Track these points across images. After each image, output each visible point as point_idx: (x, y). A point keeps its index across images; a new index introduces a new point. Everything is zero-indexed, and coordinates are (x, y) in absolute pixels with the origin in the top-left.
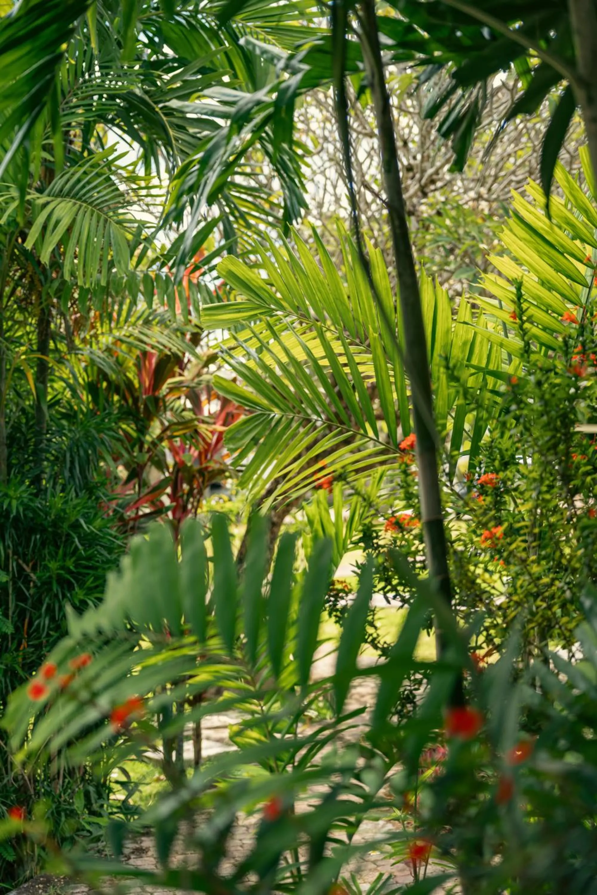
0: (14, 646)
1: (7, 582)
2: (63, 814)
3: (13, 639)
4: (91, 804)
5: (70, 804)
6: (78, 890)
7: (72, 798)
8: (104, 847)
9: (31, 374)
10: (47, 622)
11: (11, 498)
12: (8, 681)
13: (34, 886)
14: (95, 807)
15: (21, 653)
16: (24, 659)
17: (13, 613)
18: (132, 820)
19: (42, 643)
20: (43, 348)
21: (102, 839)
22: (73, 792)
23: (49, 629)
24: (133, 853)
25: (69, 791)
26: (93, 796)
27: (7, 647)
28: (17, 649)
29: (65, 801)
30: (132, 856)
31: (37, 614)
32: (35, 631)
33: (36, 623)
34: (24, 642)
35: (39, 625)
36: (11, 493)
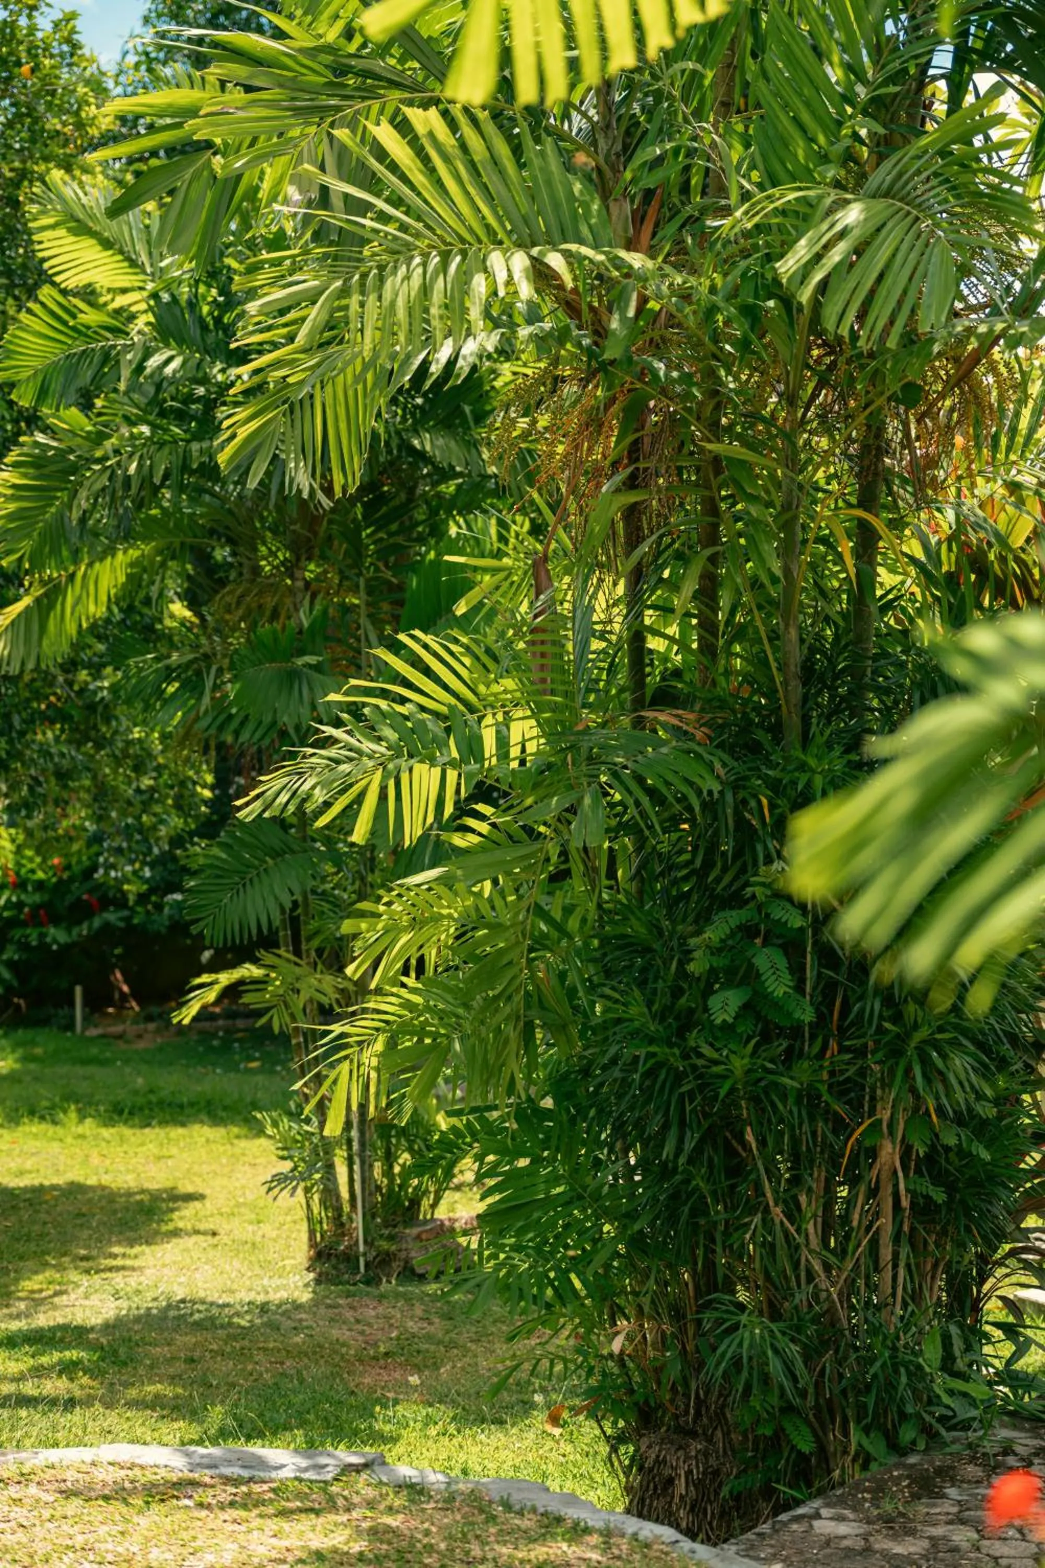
0: (816, 1048)
1: (801, 930)
2: (902, 1370)
3: (813, 1037)
4: (954, 1359)
5: (914, 1353)
6: (938, 1510)
7: (919, 1344)
8: (981, 1438)
9: (846, 547)
10: (877, 1006)
11: (813, 771)
12: (804, 1113)
13: (855, 1496)
14: (960, 1365)
15: (826, 1064)
16: (832, 1073)
17: (814, 989)
18: (1026, 1399)
19: (865, 1046)
20: (867, 500)
21: (975, 1425)
22: (921, 1332)
23: (881, 1017)
24: (1036, 1455)
25: (914, 1329)
26: (958, 1345)
27: (802, 1050)
28: (821, 1055)
29: (906, 1346)
30: (1036, 1461)
31: (859, 991)
32: (852, 1024)
33: (856, 1008)
34: (833, 1045)
35: (862, 1011)
36: (812, 762)
